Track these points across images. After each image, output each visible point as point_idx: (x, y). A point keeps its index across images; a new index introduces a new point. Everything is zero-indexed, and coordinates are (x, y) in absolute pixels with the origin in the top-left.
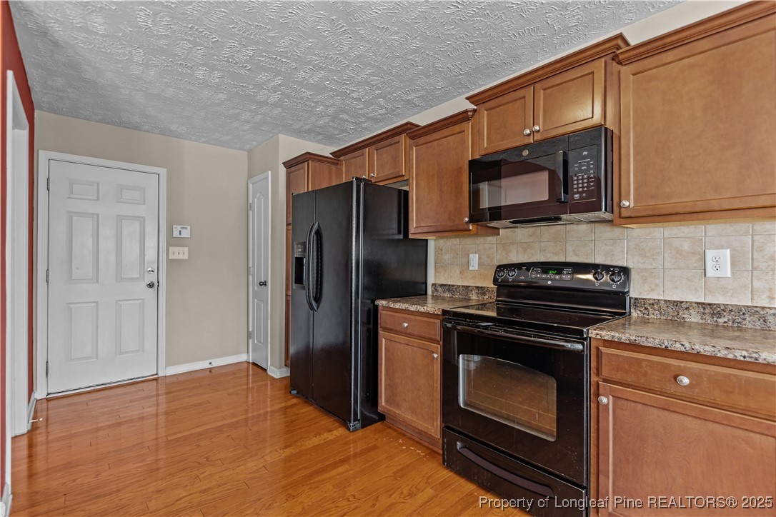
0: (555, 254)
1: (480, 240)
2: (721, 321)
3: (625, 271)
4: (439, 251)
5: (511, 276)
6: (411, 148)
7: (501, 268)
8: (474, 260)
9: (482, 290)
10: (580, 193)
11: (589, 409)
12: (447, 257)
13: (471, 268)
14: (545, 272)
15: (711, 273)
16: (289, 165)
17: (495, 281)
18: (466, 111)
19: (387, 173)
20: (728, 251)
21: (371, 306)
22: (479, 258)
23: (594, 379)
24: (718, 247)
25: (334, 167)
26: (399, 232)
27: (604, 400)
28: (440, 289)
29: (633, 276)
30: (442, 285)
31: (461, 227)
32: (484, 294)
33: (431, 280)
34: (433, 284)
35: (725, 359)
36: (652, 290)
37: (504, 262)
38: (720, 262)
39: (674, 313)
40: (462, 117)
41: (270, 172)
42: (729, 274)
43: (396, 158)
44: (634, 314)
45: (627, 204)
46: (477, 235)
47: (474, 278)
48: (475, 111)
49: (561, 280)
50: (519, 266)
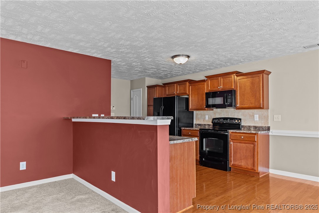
0: (227, 115)
1: (208, 111)
2: (257, 129)
3: (240, 119)
4: (197, 114)
5: (216, 121)
6: (189, 87)
7: (214, 119)
8: (207, 117)
9: (209, 125)
10: (229, 103)
11: (229, 145)
12: (199, 116)
13: (206, 119)
14: (224, 120)
15: (255, 120)
16: (149, 87)
17: (212, 123)
18: (205, 80)
19: (182, 92)
20: (258, 115)
21: (179, 129)
22: (208, 117)
23: (230, 140)
24: (256, 114)
25: (163, 88)
26: (186, 109)
27: (231, 143)
28: (197, 125)
29: (242, 120)
30: (198, 124)
31: (204, 109)
32: (209, 126)
33: (195, 123)
34: (195, 124)
35: (247, 133)
36: (246, 123)
37: (215, 118)
38: (257, 117)
39: (249, 128)
40: (203, 81)
41: (141, 89)
42: (258, 120)
43: (185, 88)
44: (242, 129)
45: (238, 105)
46: (207, 110)
47: (207, 122)
48: (207, 80)
49: (227, 121)
50: (218, 118)
